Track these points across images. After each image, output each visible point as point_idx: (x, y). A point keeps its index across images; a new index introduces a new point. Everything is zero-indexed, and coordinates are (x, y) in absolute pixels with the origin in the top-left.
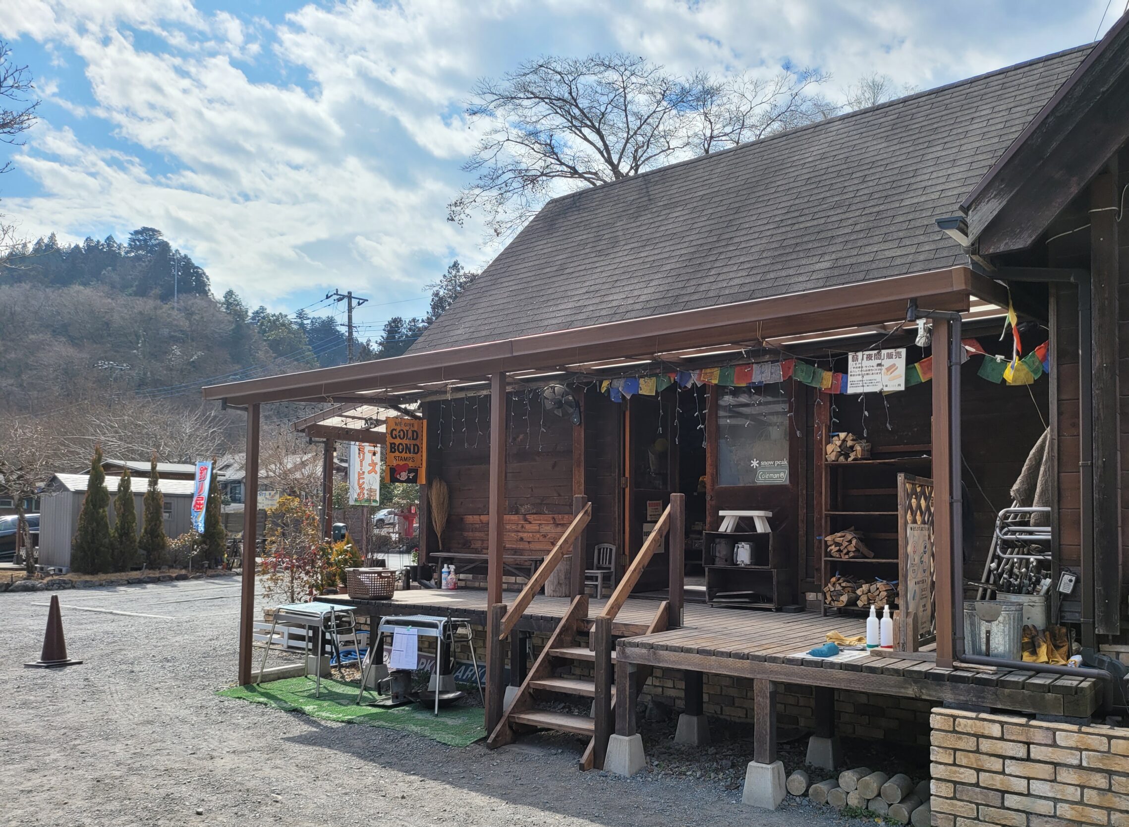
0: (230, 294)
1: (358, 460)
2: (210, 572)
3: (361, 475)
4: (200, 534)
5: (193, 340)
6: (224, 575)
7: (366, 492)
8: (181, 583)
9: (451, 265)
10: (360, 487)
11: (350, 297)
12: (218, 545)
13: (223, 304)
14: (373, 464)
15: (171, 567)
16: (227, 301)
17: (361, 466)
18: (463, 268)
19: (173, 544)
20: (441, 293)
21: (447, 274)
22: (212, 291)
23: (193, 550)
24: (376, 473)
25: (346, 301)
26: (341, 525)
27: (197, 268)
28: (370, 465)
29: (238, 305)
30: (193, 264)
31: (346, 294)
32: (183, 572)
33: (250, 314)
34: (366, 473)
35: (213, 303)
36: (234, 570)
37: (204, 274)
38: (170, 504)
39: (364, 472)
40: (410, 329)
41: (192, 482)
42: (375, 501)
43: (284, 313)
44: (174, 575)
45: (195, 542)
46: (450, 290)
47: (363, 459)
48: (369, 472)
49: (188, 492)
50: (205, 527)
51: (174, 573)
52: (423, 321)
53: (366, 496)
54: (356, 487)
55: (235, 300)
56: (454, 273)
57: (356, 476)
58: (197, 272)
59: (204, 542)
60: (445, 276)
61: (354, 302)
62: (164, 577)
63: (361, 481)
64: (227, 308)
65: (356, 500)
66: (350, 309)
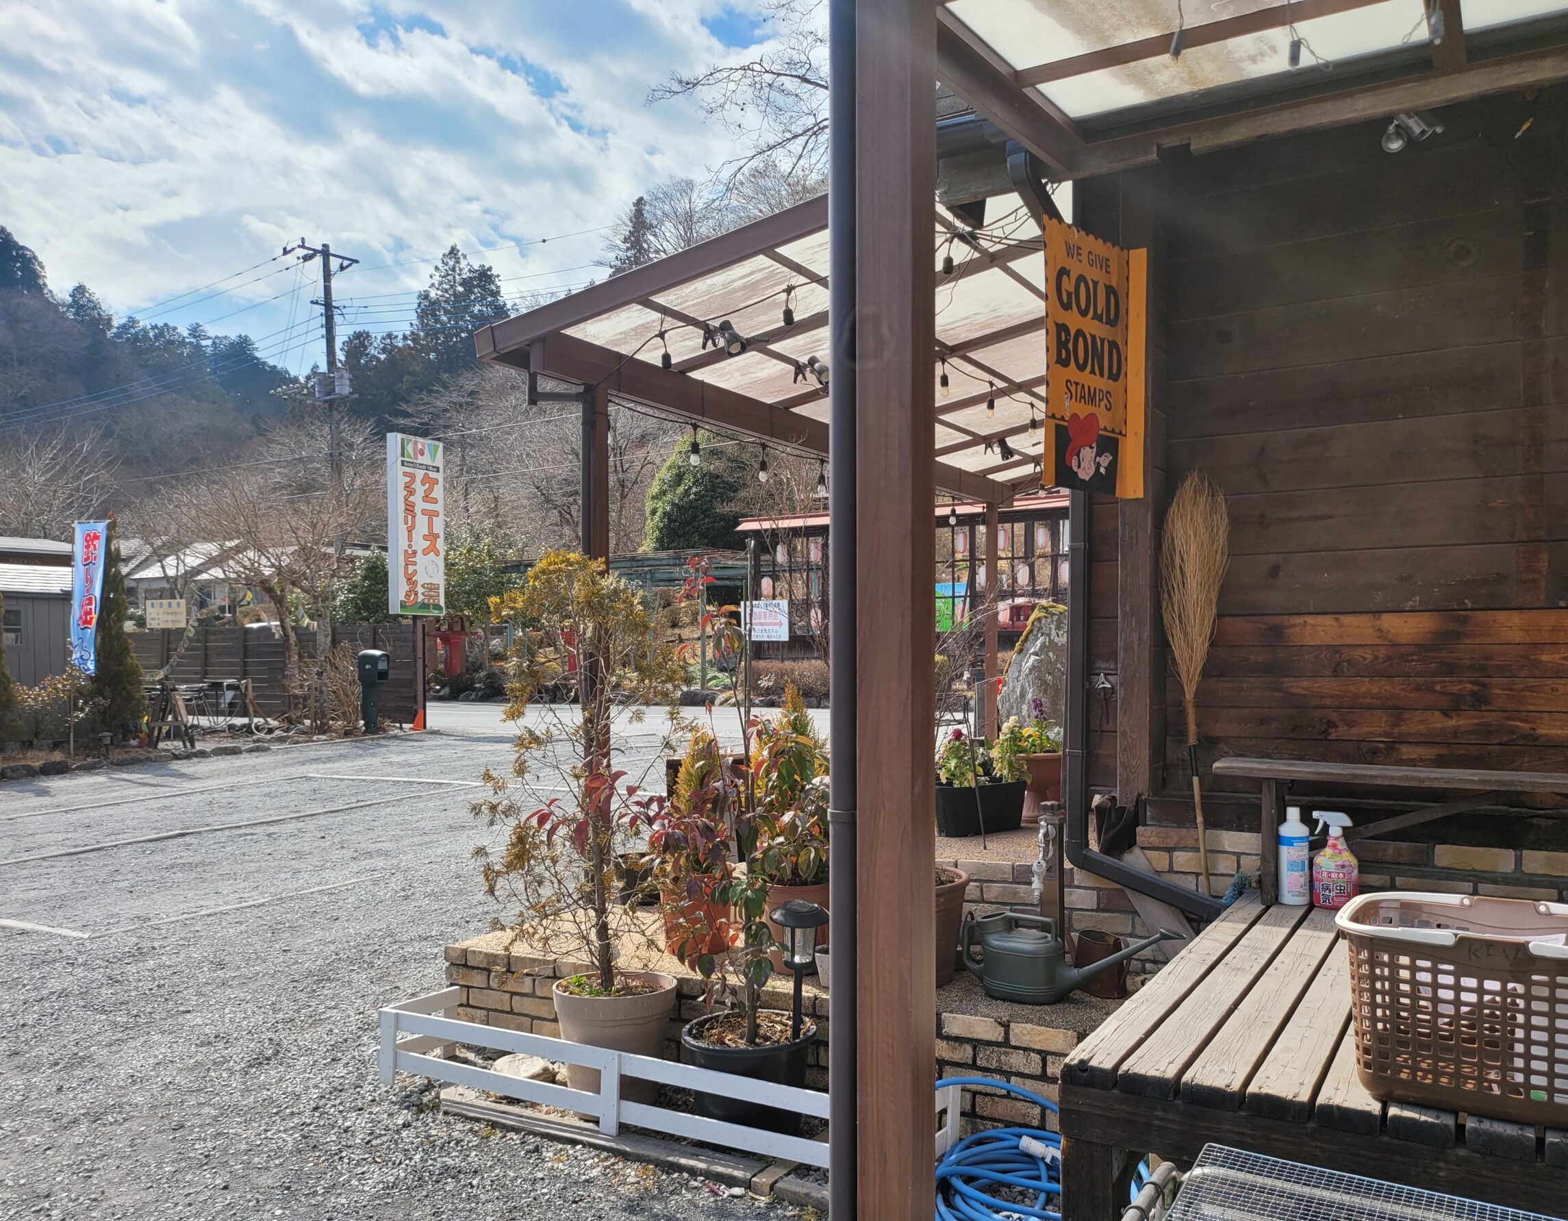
0: (80, 290)
1: (403, 529)
2: (117, 755)
3: (410, 556)
4: (89, 676)
5: (21, 362)
6: (148, 759)
7: (420, 590)
8: (55, 783)
9: (447, 251)
10: (409, 580)
11: (325, 253)
12: (130, 697)
13: (70, 306)
14: (432, 536)
15: (28, 745)
16: (74, 301)
17: (410, 539)
18: (465, 257)
19: (31, 696)
20: (433, 294)
21: (440, 265)
22: (50, 287)
23: (77, 708)
24: (438, 554)
25: (318, 260)
26: (377, 653)
27: (23, 248)
28: (425, 538)
29: (94, 308)
30: (16, 244)
31: (320, 248)
32: (57, 756)
33: (115, 323)
34: (419, 553)
35: (52, 307)
36: (161, 745)
37: (35, 258)
38: (17, 613)
39: (415, 552)
40: (384, 350)
41: (66, 570)
42: (438, 607)
43: (171, 324)
44: (37, 764)
45: (80, 692)
46: (446, 291)
47: (413, 526)
48: (425, 552)
49: (56, 588)
50: (97, 661)
51: (37, 759)
52: (405, 338)
53: (420, 598)
54: (402, 580)
55: (90, 301)
56: (451, 263)
57: (401, 558)
58: (23, 256)
59: (100, 693)
60: (437, 268)
61: (334, 263)
62: (13, 770)
63: (411, 569)
64: (76, 314)
65: (403, 605)
66: (327, 276)
